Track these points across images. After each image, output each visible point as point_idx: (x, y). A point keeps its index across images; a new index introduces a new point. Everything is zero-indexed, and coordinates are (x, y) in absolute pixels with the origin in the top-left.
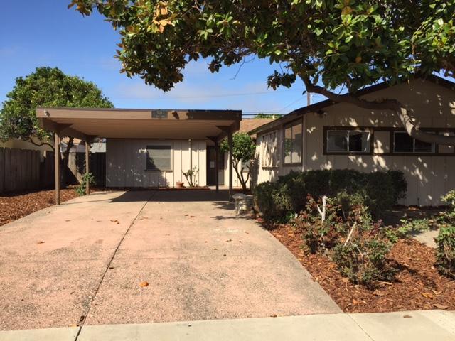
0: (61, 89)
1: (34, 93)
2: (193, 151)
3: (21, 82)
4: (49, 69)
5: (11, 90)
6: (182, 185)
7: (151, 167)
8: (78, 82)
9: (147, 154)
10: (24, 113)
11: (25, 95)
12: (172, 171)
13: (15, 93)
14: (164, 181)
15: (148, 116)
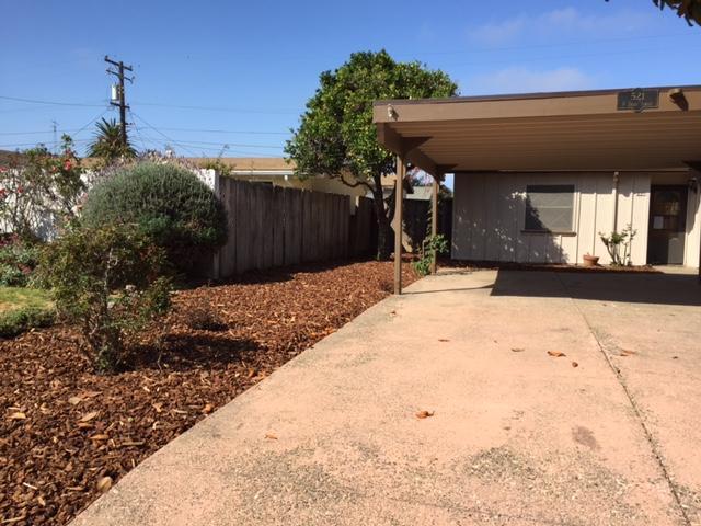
1: (349, 95)
2: (621, 196)
3: (328, 80)
4: (370, 55)
5: (313, 95)
6: (595, 261)
7: (533, 225)
8: (419, 71)
9: (528, 201)
10: (334, 130)
11: (335, 100)
12: (574, 234)
13: (318, 99)
14: (558, 252)
15: (610, 105)
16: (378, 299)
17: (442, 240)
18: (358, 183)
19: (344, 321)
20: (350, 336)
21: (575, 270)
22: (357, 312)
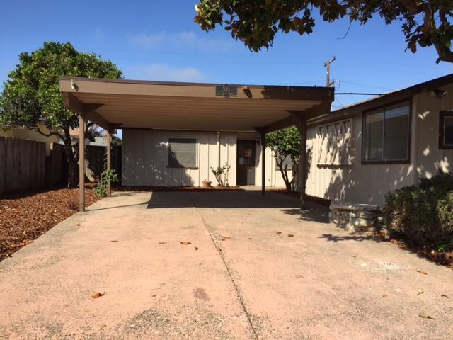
0: (75, 68)
1: (43, 71)
2: (222, 146)
3: (26, 59)
4: (59, 45)
5: (14, 68)
6: (209, 184)
7: (173, 163)
8: (95, 60)
9: (170, 148)
10: (31, 95)
11: (32, 74)
12: (197, 168)
13: (18, 72)
14: (189, 179)
15: (211, 93)
16: (66, 216)
17: (114, 173)
18: (52, 134)
19: (39, 234)
20: (44, 245)
21: (199, 190)
22: (49, 226)
